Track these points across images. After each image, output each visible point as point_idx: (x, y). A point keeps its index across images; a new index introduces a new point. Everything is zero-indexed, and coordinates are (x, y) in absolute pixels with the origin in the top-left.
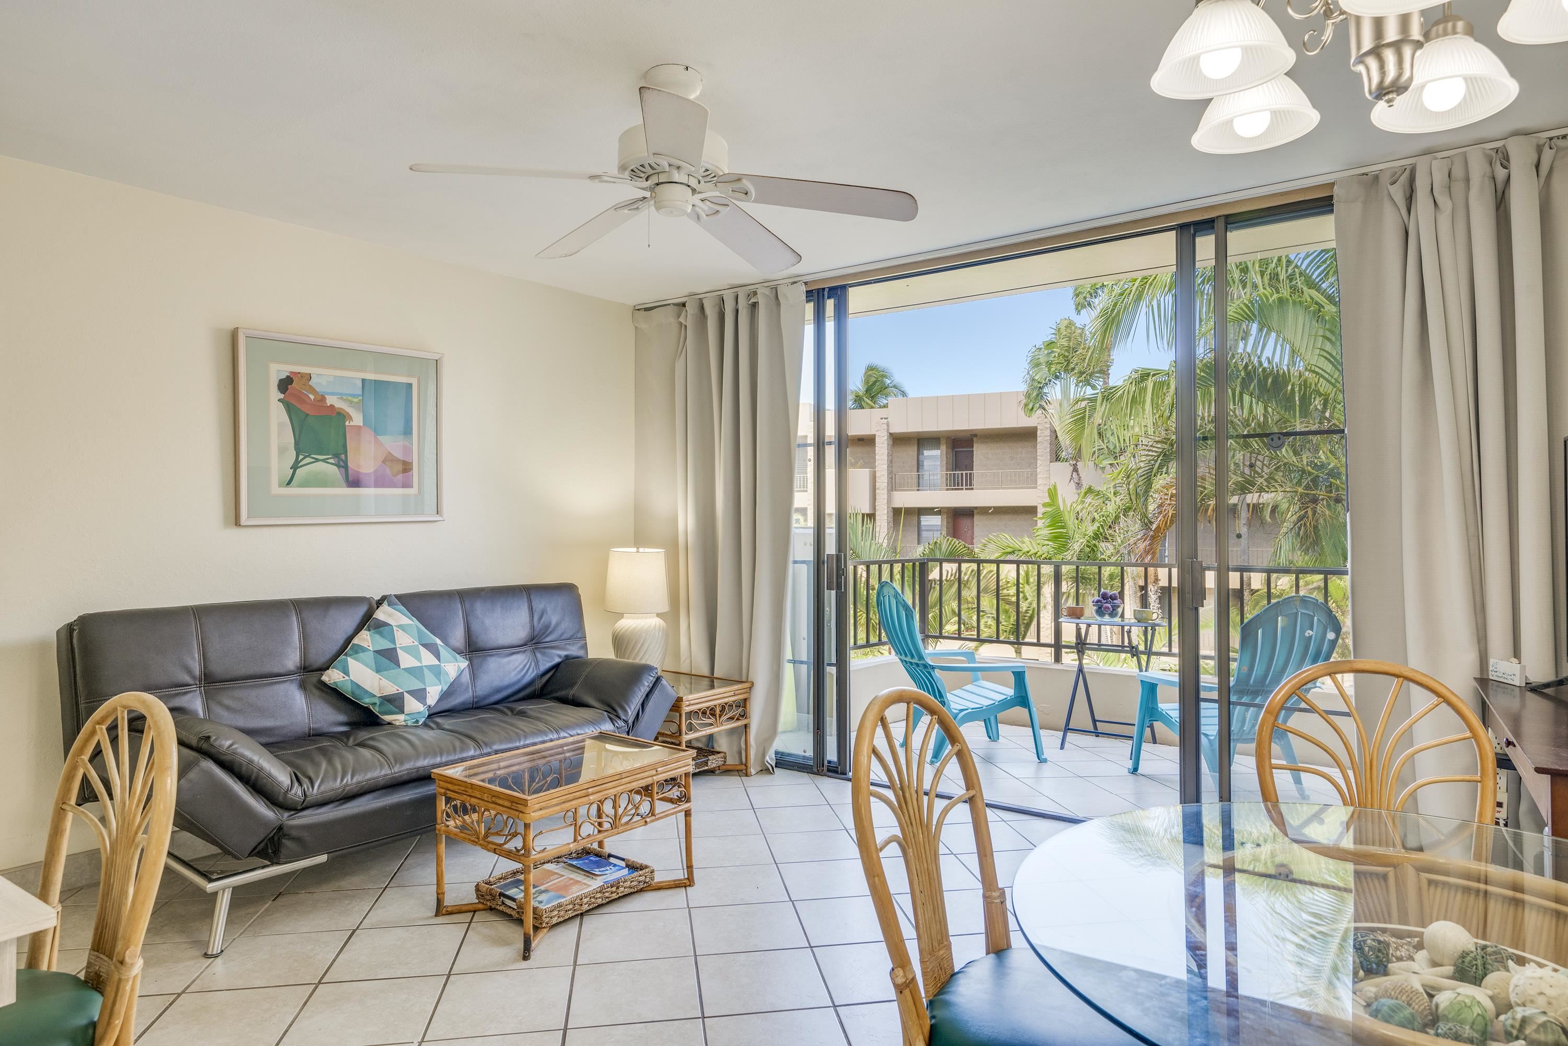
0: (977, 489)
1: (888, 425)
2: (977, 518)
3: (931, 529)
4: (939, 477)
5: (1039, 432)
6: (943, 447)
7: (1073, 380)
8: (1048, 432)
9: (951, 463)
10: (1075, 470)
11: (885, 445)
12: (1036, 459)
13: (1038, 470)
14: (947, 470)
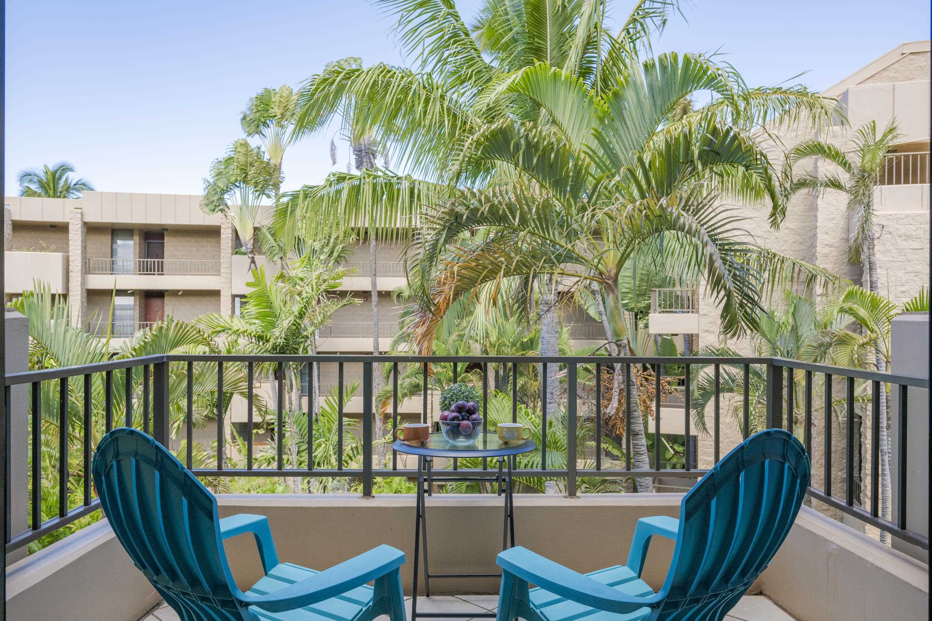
0: (167, 274)
1: (82, 214)
2: (167, 300)
3: (124, 308)
4: (132, 263)
5: (222, 231)
6: (137, 238)
7: (251, 189)
8: (230, 231)
9: (143, 251)
10: (253, 261)
11: (79, 233)
12: (219, 252)
13: (222, 261)
14: (140, 257)
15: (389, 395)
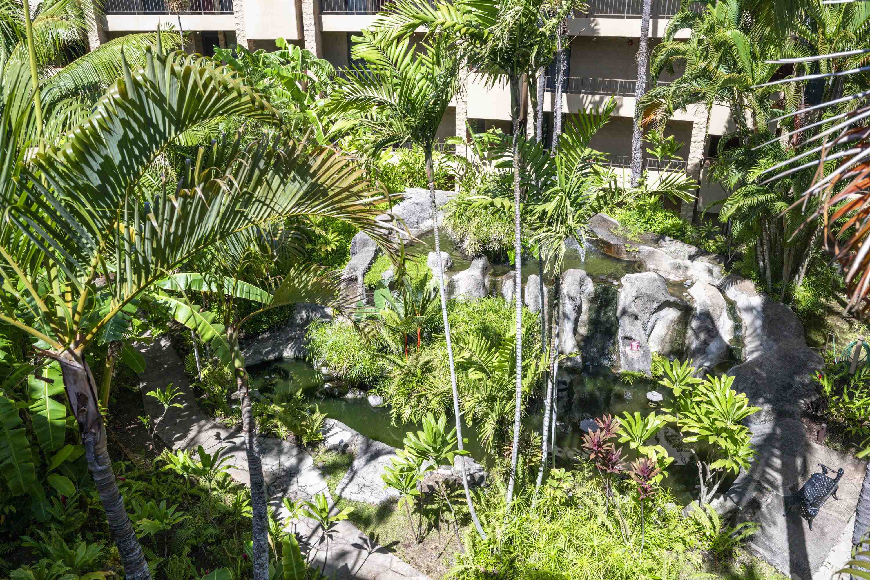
15: (655, 101)
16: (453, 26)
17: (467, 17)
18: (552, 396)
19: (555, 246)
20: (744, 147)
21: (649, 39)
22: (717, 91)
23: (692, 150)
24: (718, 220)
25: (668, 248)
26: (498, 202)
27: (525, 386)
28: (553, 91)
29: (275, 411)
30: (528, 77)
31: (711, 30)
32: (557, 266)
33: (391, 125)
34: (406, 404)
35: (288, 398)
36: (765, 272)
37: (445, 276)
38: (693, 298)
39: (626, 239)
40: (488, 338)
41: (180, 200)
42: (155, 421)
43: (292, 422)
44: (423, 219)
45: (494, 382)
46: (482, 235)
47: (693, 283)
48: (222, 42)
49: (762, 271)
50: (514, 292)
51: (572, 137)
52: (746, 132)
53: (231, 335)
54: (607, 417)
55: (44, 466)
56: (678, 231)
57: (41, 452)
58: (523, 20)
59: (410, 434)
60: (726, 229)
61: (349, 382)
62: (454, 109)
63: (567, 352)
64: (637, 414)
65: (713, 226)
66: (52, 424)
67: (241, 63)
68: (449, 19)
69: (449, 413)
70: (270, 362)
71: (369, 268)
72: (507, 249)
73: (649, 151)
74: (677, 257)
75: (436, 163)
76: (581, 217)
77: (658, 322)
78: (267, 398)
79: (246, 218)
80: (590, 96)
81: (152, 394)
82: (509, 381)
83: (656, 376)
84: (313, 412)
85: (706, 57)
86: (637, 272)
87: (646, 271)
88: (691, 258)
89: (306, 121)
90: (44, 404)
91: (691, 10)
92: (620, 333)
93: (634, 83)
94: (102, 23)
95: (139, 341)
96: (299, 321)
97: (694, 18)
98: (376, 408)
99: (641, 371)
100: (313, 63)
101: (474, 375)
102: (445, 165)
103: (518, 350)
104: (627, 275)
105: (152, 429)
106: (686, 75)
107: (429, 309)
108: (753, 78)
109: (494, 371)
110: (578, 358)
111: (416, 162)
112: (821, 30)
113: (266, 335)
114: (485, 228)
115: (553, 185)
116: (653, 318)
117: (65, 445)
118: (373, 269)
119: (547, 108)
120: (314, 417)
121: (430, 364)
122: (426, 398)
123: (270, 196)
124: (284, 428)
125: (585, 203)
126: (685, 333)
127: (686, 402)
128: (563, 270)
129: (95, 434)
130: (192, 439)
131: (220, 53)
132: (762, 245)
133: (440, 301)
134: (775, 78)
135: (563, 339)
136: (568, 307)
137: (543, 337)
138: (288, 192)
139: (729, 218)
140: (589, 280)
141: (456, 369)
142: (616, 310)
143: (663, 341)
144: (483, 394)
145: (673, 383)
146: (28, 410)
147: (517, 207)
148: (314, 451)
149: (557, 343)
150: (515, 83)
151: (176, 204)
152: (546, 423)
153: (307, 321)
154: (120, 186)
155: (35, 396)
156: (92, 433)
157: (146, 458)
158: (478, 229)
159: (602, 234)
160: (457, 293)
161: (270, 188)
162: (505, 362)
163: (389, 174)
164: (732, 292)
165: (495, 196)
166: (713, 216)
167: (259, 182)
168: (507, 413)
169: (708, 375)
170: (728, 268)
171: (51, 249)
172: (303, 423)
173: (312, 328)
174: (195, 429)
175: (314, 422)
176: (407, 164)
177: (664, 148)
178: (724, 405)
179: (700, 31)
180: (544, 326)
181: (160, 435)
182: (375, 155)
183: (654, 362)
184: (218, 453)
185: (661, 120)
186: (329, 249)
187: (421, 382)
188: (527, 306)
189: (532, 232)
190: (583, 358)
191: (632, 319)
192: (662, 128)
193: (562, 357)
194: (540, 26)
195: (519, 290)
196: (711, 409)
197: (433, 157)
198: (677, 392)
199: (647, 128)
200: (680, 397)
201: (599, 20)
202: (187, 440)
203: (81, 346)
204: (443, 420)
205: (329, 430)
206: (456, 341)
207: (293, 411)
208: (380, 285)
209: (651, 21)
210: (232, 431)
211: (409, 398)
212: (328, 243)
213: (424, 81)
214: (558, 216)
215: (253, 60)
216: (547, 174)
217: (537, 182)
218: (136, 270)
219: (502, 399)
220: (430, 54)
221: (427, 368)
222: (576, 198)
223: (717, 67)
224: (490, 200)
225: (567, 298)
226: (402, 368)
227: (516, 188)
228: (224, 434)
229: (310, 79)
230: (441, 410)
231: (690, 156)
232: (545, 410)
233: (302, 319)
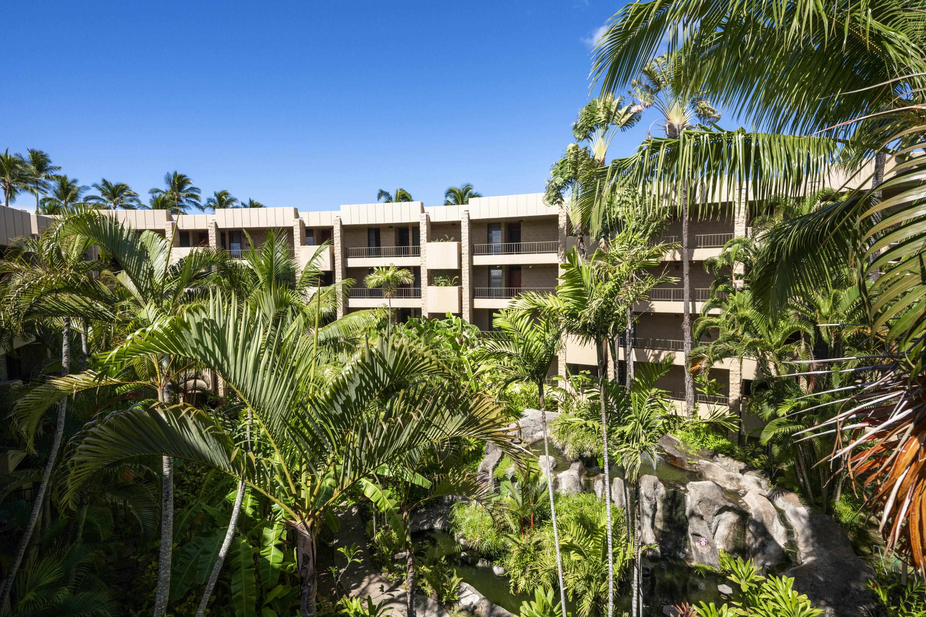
0: (522, 254)
1: (469, 215)
2: (522, 272)
3: (496, 277)
5: (560, 218)
6: (503, 229)
8: (565, 218)
9: (507, 238)
10: (582, 241)
11: (467, 227)
13: (559, 241)
14: (505, 242)
15: (699, 355)
16: (558, 309)
17: (567, 304)
18: (638, 581)
19: (633, 458)
20: (772, 389)
21: (690, 315)
22: (745, 350)
23: (731, 389)
24: (760, 443)
25: (721, 463)
26: (590, 423)
27: (616, 570)
28: (625, 347)
29: (424, 572)
30: (610, 340)
31: (734, 310)
32: (635, 473)
33: (516, 369)
34: (522, 575)
35: (435, 562)
36: (805, 487)
37: (552, 474)
38: (747, 505)
39: (687, 454)
40: (585, 527)
41: (388, 424)
42: (340, 571)
43: (436, 582)
44: (536, 431)
45: (591, 564)
46: (578, 445)
47: (746, 493)
48: (412, 314)
49: (803, 486)
50: (603, 490)
51: (642, 381)
52: (772, 379)
53: (406, 517)
54: (685, 605)
55: (261, 600)
56: (727, 449)
57: (261, 589)
58: (604, 306)
59: (525, 603)
60: (767, 450)
61: (480, 553)
62: (557, 357)
63: (648, 543)
64: (712, 605)
65: (756, 447)
66: (272, 566)
67: (423, 327)
68: (555, 305)
69: (556, 587)
70: (424, 531)
71: (497, 465)
72: (597, 457)
73: (698, 389)
74: (730, 470)
75: (545, 392)
76: (652, 437)
77: (720, 523)
78: (420, 560)
79: (426, 437)
80: (651, 351)
81: (341, 550)
82: (603, 565)
83: (724, 571)
84: (451, 575)
85: (733, 327)
86: (699, 481)
87: (706, 480)
88: (742, 472)
89: (461, 363)
90: (270, 550)
91: (718, 297)
92: (690, 530)
93: (682, 343)
94: (346, 302)
95: (338, 508)
96: (446, 501)
97: (721, 302)
98: (498, 577)
99: (711, 565)
100: (467, 327)
101: (574, 557)
102: (551, 394)
103: (609, 539)
104: (691, 482)
105: (337, 578)
106: (720, 338)
107: (540, 499)
108: (771, 342)
109: (590, 555)
110: (658, 549)
111: (531, 391)
112: (817, 311)
113: (423, 510)
114: (580, 440)
115: (629, 413)
116: (716, 519)
117: (278, 585)
118: (500, 465)
119: (621, 357)
120: (452, 580)
121: (540, 544)
122: (538, 573)
123: (443, 422)
124: (430, 587)
125: (654, 427)
126: (745, 535)
127: (753, 598)
128: (639, 476)
129: (310, 587)
130: (364, 589)
131: (411, 321)
132: (799, 464)
133: (548, 493)
134: (788, 342)
135: (644, 531)
136: (646, 505)
137: (628, 529)
138: (454, 420)
139: (768, 442)
140: (661, 484)
141: (561, 550)
142: (684, 510)
143: (726, 540)
144: (581, 574)
145: (740, 579)
146: (259, 554)
147: (604, 428)
148: (450, 609)
149: (639, 535)
150: (599, 344)
151: (385, 427)
152: (634, 605)
153: (452, 502)
154: (352, 414)
155: (266, 544)
156: (308, 586)
157: (330, 601)
158: (575, 440)
159: (668, 449)
160: (560, 488)
161: (443, 418)
162: (599, 548)
163: (513, 398)
164: (780, 502)
165: (587, 419)
166: (755, 440)
167: (436, 414)
168: (602, 593)
169: (770, 575)
170: (773, 482)
171: (305, 452)
172: (444, 584)
173: (455, 508)
174: (366, 580)
175: (452, 584)
176: (525, 393)
177: (709, 388)
178: (789, 604)
179: (727, 310)
180: (628, 520)
181: (342, 583)
182: (505, 387)
183: (721, 558)
184: (381, 603)
185: (705, 368)
186: (471, 450)
187: (534, 558)
188: (614, 502)
189: (616, 447)
190: (661, 549)
191: (698, 519)
192: (707, 374)
193: (644, 547)
194: (614, 310)
195: (607, 490)
196: (778, 607)
197: (544, 388)
198: (745, 588)
199: (695, 373)
200: (748, 592)
201: (653, 302)
202: (360, 589)
203: (312, 520)
204: (551, 593)
205: (462, 592)
206: (561, 527)
207: (438, 573)
208: (505, 478)
209: (690, 303)
210: (392, 585)
211: (524, 570)
212: (470, 445)
213: (538, 341)
214: (634, 436)
215: (431, 325)
216: (625, 405)
217: (618, 411)
218: (354, 469)
219: (597, 580)
220: (543, 325)
221: (539, 547)
222: (647, 423)
223: (743, 334)
224: (584, 422)
225: (644, 498)
226: (519, 545)
227: (603, 413)
228: (386, 588)
229: (465, 337)
230: (548, 583)
231: (730, 394)
232: (632, 593)
233: (448, 500)
